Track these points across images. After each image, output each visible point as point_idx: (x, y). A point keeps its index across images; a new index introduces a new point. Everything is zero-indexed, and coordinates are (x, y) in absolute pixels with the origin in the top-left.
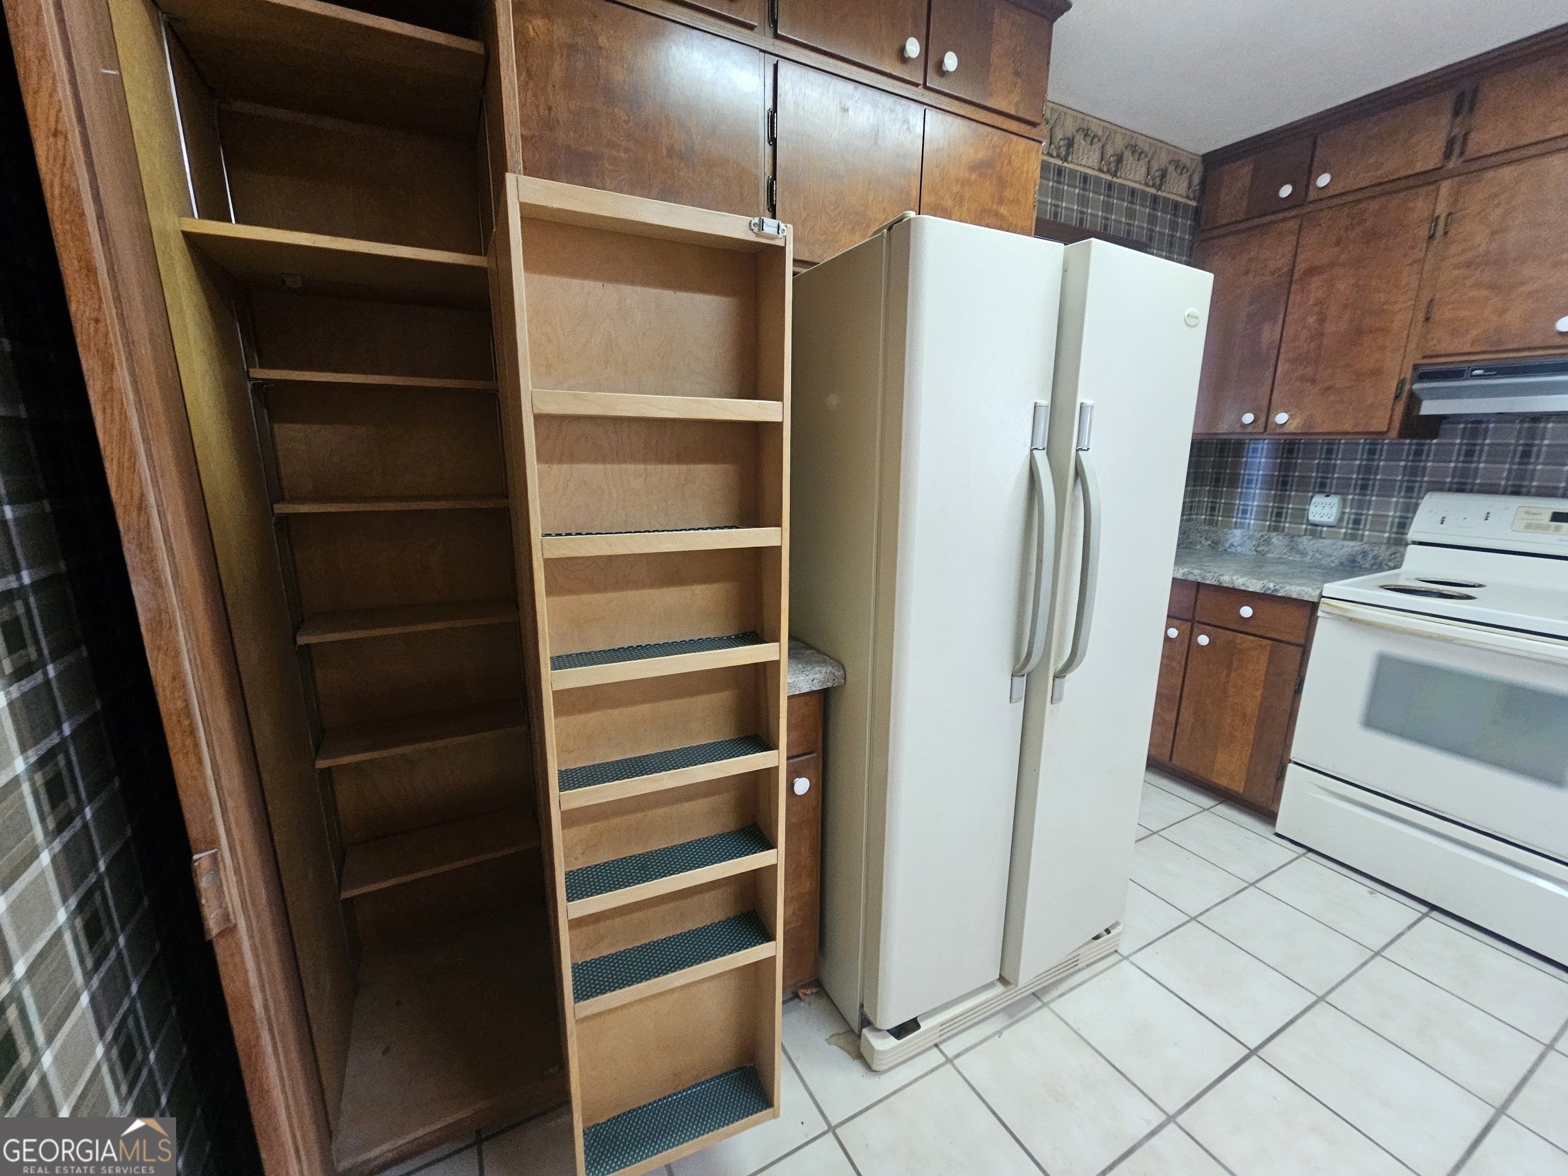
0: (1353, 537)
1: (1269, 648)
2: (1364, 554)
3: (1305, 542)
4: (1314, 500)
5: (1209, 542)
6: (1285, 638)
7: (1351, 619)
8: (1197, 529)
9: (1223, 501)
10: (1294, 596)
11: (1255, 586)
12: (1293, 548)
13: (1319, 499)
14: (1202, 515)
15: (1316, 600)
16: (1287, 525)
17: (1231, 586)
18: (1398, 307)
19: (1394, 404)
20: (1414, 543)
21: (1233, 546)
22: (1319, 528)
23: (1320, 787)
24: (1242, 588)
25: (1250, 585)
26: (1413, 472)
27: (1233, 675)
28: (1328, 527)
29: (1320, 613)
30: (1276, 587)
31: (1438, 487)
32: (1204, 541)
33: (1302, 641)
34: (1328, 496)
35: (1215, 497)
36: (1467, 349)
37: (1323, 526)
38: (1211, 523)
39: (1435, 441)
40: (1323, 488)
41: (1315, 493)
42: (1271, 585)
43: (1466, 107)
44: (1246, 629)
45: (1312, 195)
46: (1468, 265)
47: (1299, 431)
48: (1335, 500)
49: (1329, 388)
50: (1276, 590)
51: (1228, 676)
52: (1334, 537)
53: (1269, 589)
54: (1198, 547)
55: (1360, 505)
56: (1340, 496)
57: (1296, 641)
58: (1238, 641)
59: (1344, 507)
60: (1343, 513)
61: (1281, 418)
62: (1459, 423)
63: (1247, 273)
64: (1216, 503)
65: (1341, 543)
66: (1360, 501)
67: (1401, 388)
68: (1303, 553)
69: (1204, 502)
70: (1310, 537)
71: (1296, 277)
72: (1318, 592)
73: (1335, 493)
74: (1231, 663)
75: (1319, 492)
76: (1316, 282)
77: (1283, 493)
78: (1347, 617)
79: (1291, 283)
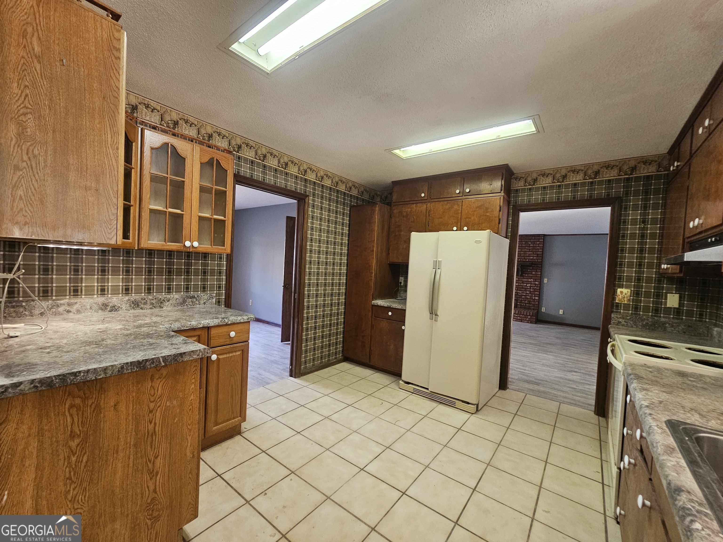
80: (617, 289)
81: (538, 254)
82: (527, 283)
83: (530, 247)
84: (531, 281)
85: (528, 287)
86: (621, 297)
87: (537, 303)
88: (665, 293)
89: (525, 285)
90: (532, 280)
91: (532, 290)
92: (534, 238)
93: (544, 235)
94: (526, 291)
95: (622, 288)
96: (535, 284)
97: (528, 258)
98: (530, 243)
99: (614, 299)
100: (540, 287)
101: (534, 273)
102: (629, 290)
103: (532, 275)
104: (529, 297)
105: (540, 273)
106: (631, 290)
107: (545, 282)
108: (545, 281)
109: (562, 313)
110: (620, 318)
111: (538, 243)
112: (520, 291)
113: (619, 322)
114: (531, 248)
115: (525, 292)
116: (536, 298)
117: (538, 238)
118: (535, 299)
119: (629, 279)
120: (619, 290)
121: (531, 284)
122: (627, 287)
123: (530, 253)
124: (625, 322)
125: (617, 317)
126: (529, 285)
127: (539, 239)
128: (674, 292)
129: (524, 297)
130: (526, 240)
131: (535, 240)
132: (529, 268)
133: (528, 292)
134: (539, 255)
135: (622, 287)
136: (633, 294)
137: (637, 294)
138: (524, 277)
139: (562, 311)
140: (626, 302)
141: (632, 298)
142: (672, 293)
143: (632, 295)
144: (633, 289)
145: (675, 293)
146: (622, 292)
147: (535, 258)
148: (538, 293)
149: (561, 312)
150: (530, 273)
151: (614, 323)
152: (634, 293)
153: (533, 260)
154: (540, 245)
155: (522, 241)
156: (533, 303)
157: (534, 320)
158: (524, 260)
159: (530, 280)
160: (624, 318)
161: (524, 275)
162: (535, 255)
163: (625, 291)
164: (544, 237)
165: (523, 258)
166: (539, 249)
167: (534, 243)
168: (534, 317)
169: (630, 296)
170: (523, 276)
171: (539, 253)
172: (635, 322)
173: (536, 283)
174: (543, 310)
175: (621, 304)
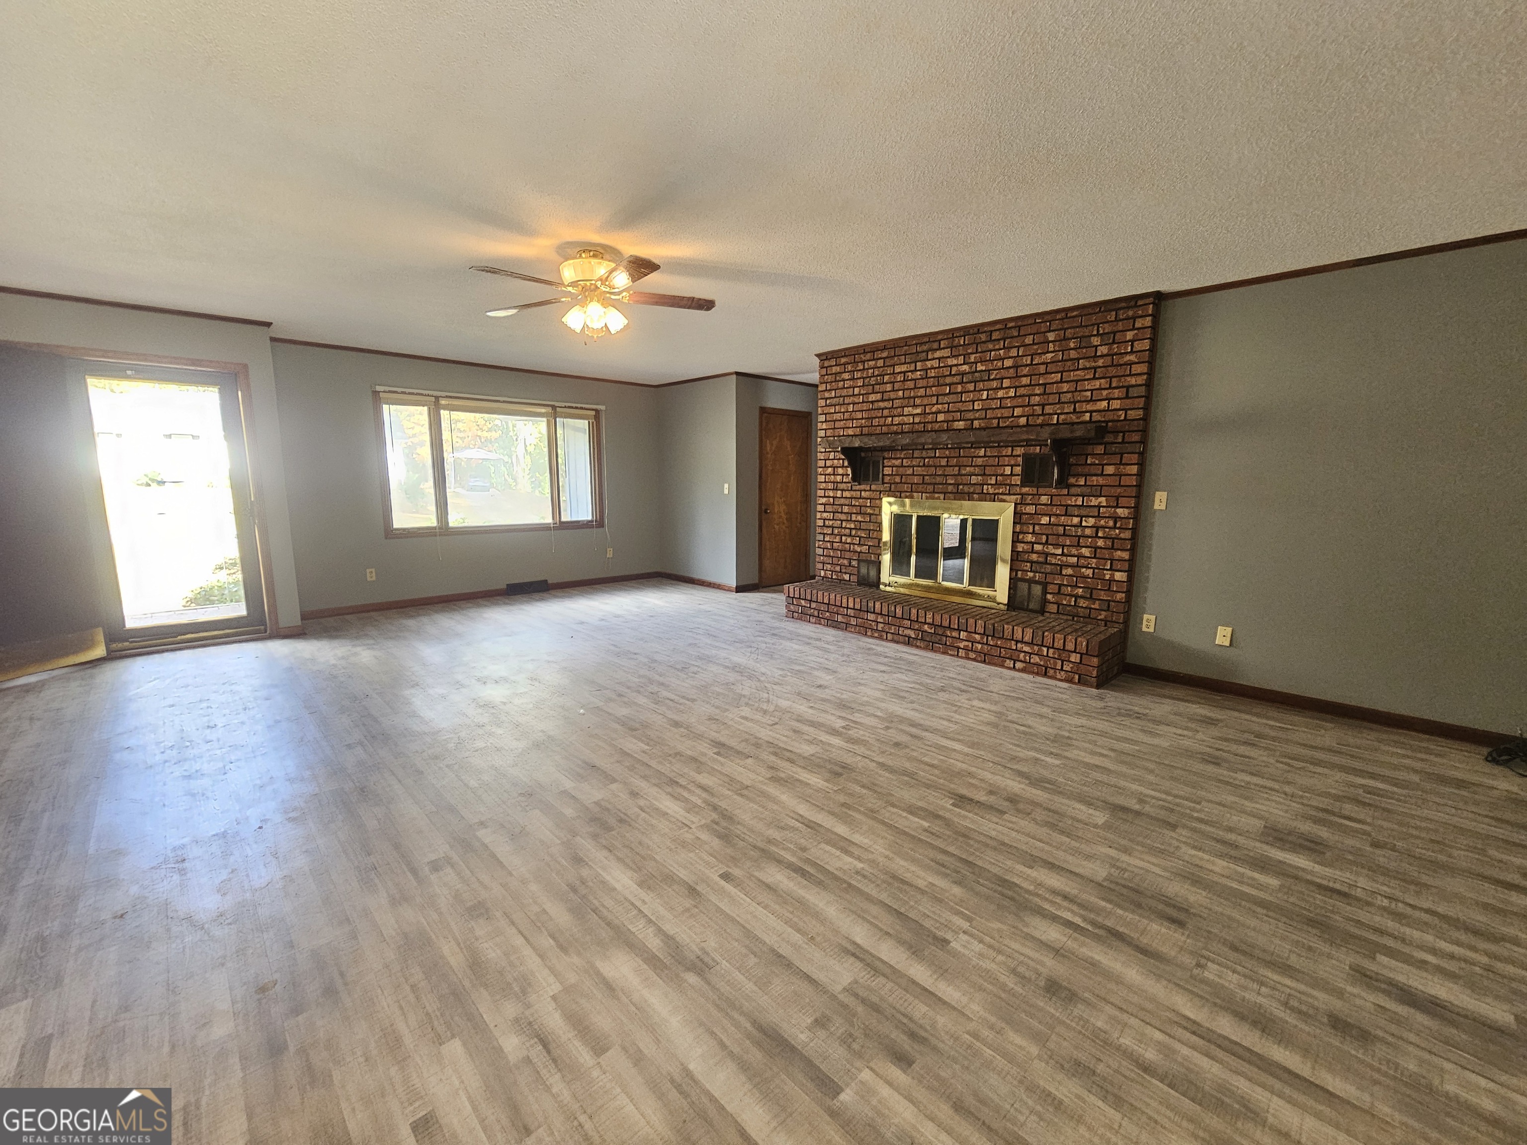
81: (1128, 388)
82: (1083, 512)
83: (1095, 357)
84: (1099, 507)
85: (1088, 532)
87: (1120, 596)
89: (1076, 520)
90: (1103, 499)
91: (1100, 543)
92: (1112, 316)
93: (1159, 297)
94: (1079, 546)
96: (1116, 519)
97: (1090, 407)
98: (1096, 341)
100: (1135, 530)
101: (1110, 470)
103: (1101, 481)
104: (1089, 572)
105: (1134, 469)
107: (1156, 507)
108: (1160, 500)
109: (1227, 643)
111: (1130, 335)
112: (1056, 545)
114: (1100, 362)
115: (1074, 551)
116: (1119, 576)
117: (1130, 313)
118: (1112, 580)
121: (1098, 517)
123: (1097, 384)
126: (1091, 521)
127: (1134, 318)
129: (1070, 571)
130: (1080, 332)
131: (1120, 325)
132: (1089, 449)
133: (1086, 552)
134: (1134, 392)
138: (1073, 490)
139: (1229, 630)
147: (1116, 404)
148: (1126, 555)
149: (1223, 636)
150: (1093, 470)
153: (1110, 416)
154: (1138, 346)
155: (1065, 339)
156: (1103, 596)
157: (1095, 673)
158: (1074, 418)
159: (1094, 502)
161: (1072, 480)
162: (1116, 393)
164: (1157, 306)
165: (1069, 408)
166: (1131, 364)
167: (1111, 338)
168: (1095, 661)
170: (1069, 486)
171: (1133, 381)
173: (1120, 511)
174: (1148, 623)
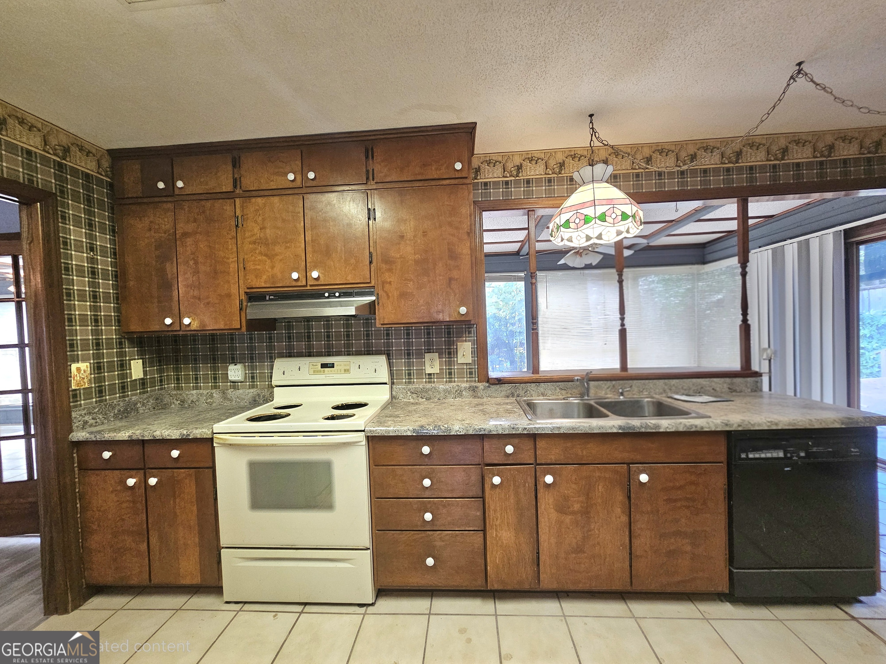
0: (253, 387)
1: (194, 474)
2: (259, 395)
3: (230, 392)
4: (229, 367)
5: (179, 402)
6: (202, 465)
7: (230, 445)
8: (169, 394)
9: (183, 373)
10: (199, 436)
11: (175, 434)
12: (225, 398)
13: (231, 367)
14: (172, 384)
15: (210, 437)
16: (220, 384)
17: (161, 438)
18: (231, 260)
19: (240, 313)
20: (277, 386)
21: (193, 402)
22: (237, 384)
23: (239, 558)
24: (168, 438)
25: (172, 435)
26: (270, 348)
27: (178, 500)
28: (240, 382)
29: (215, 445)
30: (188, 433)
31: (281, 355)
32: (175, 401)
33: (210, 465)
34: (236, 365)
35: (177, 371)
36: (263, 285)
37: (238, 382)
38: (178, 388)
39: (275, 332)
40: (234, 362)
41: (230, 363)
42: (185, 432)
43: (238, 165)
44: (178, 465)
45: (177, 192)
46: (254, 243)
47: (198, 329)
48: (239, 366)
49: (208, 303)
50: (189, 435)
51: (175, 502)
52: (244, 387)
53: (184, 435)
54: (173, 406)
55: (252, 368)
56: (241, 364)
57: (207, 465)
58: (175, 475)
59: (245, 370)
60: (246, 373)
61: (186, 321)
62: (282, 322)
63: (150, 230)
64: (179, 375)
65: (247, 391)
66: (251, 366)
67: (242, 304)
68: (231, 400)
69: (171, 375)
70: (232, 390)
71: (178, 236)
72: (211, 430)
73: (240, 363)
74: (175, 492)
75: (232, 363)
76: (189, 241)
77: (214, 365)
78: (227, 444)
79: (176, 241)
80: (70, 365)
86: (78, 378)
88: (129, 360)
95: (78, 362)
99: (69, 383)
102: (88, 364)
106: (90, 363)
110: (85, 414)
113: (86, 422)
119: (85, 347)
120: (74, 367)
122: (84, 360)
124: (93, 419)
125: (81, 415)
128: (136, 357)
135: (76, 360)
136: (94, 370)
137: (98, 368)
140: (87, 386)
141: (93, 376)
142: (135, 359)
143: (93, 372)
144: (92, 361)
145: (138, 359)
146: (78, 369)
151: (77, 427)
152: (94, 367)
160: (90, 413)
163: (84, 366)
169: (91, 374)
172: (106, 414)
175: (79, 389)
